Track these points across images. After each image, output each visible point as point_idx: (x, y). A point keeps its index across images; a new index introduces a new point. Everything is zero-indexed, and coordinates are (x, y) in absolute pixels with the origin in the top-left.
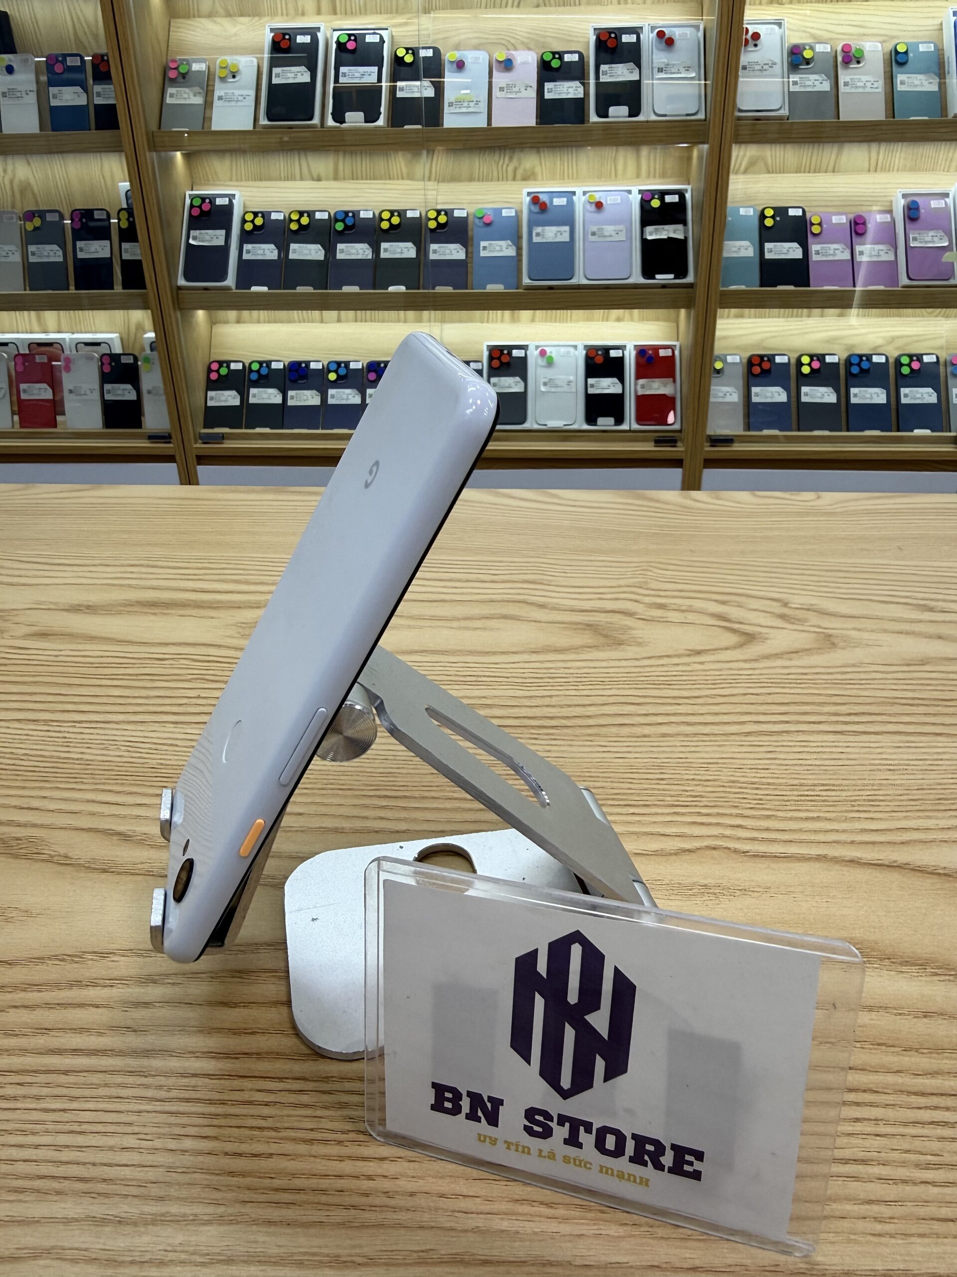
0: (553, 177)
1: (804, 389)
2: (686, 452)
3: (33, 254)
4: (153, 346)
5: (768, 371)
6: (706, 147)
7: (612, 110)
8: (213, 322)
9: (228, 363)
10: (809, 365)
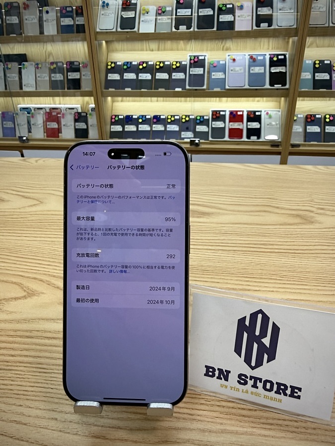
0: (237, 50)
1: (327, 127)
2: (283, 149)
3: (53, 77)
4: (93, 109)
5: (314, 120)
6: (296, 38)
7: (262, 25)
8: (113, 101)
9: (118, 116)
10: (329, 118)
